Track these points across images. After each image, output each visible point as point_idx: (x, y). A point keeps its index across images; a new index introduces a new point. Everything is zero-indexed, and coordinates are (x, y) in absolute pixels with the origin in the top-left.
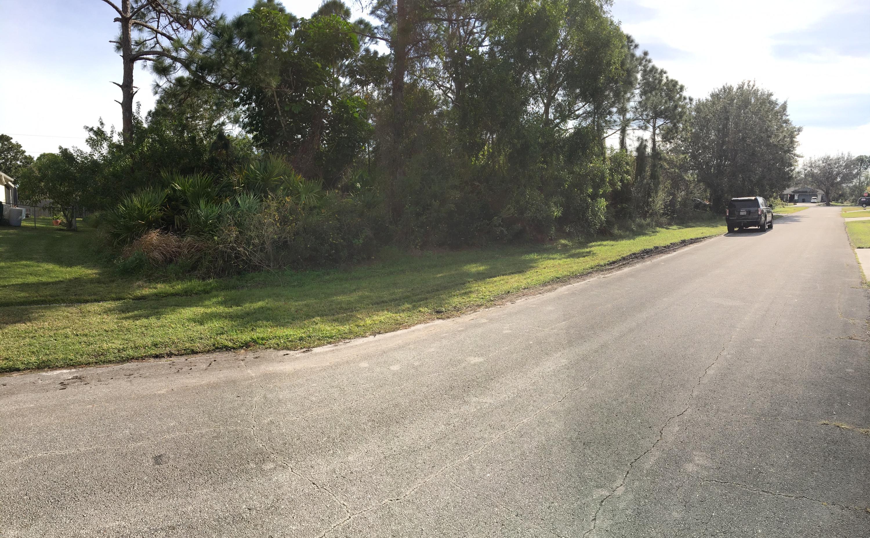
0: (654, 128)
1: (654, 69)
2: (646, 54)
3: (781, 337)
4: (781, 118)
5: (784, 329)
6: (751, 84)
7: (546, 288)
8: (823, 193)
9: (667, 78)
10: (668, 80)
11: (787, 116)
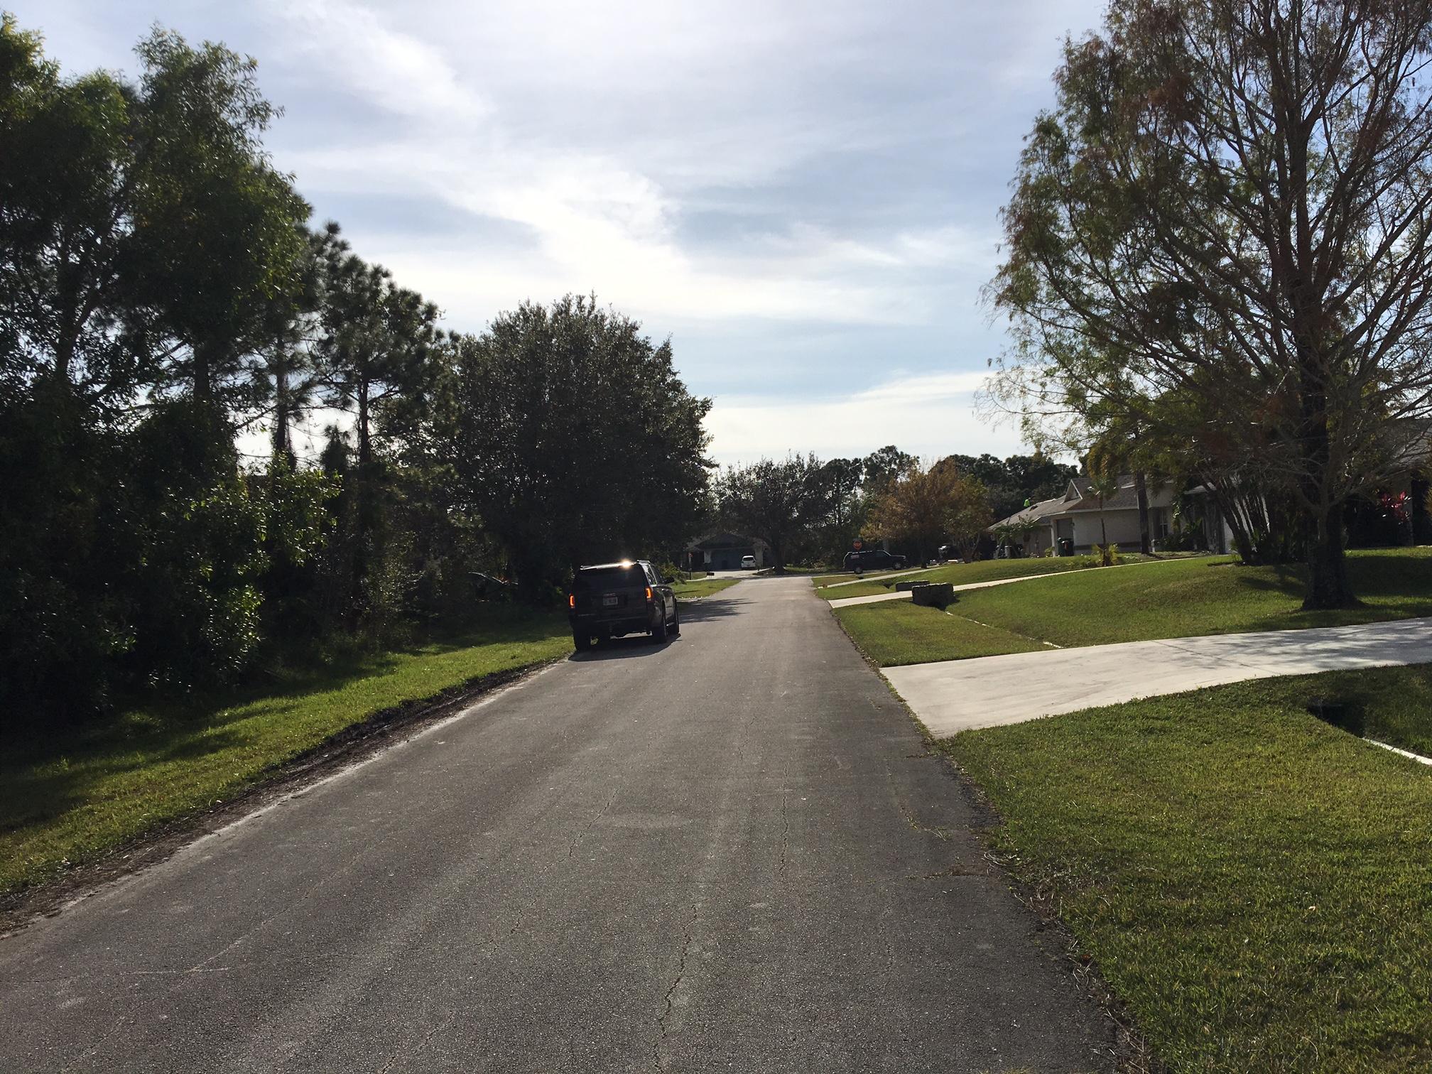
0: (364, 402)
1: (354, 264)
2: (333, 229)
3: (808, 891)
4: (664, 380)
5: (805, 872)
6: (587, 302)
7: (139, 854)
8: (766, 544)
9: (391, 286)
10: (393, 293)
11: (675, 374)
